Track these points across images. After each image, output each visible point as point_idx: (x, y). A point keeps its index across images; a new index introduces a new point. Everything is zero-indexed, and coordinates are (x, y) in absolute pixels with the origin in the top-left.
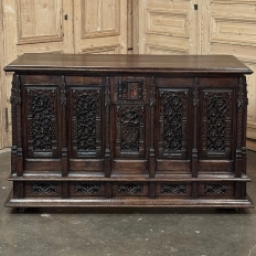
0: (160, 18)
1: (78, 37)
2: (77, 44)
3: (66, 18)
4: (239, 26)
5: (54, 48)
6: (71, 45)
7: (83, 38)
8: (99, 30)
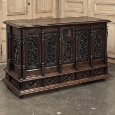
0: (71, 4)
1: (34, 13)
2: (34, 16)
3: (29, 4)
4: (107, 7)
5: (23, 17)
6: (31, 16)
7: (36, 13)
8: (43, 9)
